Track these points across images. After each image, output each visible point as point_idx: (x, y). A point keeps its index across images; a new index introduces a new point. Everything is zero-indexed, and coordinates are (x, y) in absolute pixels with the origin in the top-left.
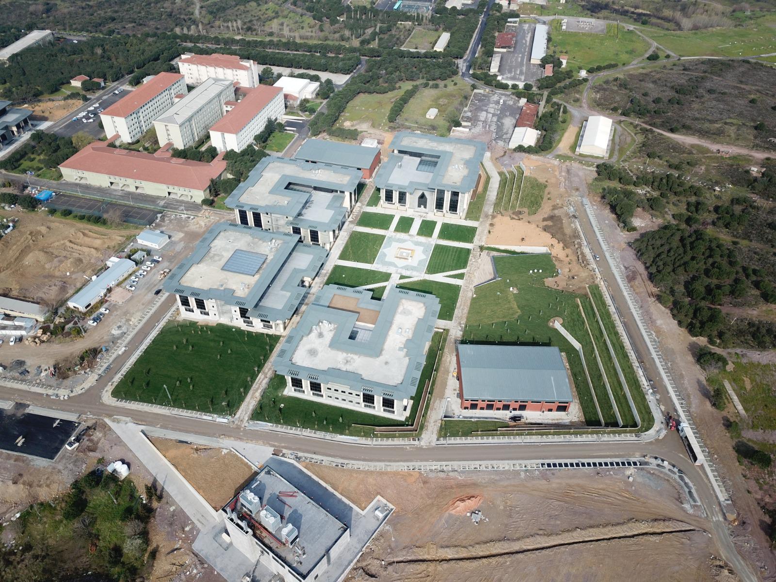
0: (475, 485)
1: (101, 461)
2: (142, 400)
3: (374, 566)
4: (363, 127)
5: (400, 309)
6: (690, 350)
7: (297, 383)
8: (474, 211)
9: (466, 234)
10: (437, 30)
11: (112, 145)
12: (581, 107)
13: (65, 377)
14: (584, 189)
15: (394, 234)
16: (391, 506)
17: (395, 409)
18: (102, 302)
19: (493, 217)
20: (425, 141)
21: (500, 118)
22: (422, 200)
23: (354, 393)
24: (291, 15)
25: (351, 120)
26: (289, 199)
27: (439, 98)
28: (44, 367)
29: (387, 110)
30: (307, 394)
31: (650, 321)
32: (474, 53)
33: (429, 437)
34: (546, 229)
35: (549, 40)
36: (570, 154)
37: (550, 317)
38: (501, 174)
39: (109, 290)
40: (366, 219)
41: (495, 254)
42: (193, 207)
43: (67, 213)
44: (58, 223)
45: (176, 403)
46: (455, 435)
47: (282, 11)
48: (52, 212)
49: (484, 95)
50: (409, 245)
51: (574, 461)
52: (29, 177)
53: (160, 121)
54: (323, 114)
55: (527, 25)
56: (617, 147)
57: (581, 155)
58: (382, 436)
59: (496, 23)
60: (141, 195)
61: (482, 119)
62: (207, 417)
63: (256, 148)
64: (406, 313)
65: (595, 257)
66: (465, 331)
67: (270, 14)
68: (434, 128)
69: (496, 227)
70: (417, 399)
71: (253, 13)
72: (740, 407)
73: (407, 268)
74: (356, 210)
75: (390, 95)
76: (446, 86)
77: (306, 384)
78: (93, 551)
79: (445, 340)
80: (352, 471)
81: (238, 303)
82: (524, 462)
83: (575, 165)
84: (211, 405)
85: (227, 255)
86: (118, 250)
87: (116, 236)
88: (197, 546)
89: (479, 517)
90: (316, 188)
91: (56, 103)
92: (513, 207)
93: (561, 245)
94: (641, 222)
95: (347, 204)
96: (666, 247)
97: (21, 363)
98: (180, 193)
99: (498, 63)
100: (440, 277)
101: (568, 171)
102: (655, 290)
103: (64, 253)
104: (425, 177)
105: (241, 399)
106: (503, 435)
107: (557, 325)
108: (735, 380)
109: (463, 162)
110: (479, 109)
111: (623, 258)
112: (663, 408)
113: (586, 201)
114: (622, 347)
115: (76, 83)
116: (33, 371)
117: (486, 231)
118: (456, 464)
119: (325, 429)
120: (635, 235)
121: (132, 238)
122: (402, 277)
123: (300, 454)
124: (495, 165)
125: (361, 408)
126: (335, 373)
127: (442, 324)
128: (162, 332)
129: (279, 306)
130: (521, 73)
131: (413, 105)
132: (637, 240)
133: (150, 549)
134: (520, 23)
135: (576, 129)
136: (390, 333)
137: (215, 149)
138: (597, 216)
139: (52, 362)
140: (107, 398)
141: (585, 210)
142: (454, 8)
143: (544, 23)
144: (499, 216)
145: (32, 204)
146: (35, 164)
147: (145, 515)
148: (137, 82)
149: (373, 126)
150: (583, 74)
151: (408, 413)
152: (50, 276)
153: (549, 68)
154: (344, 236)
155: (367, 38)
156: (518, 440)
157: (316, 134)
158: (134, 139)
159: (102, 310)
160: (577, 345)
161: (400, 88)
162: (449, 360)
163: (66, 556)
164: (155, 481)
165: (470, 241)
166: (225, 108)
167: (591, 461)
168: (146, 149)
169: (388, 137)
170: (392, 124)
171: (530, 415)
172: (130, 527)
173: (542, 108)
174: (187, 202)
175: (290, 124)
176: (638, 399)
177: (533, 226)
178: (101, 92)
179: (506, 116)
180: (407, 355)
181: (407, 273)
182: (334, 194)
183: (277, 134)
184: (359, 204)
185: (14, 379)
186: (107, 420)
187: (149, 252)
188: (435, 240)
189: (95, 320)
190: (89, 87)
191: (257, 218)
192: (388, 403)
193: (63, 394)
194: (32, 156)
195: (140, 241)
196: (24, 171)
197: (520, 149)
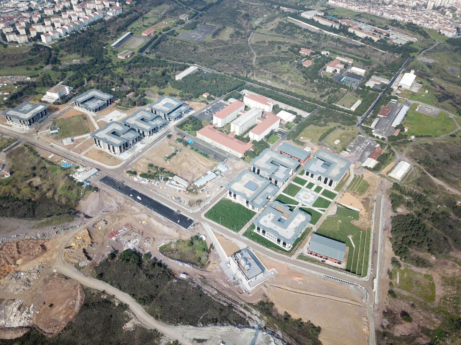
0: (303, 274)
1: (199, 233)
2: (212, 220)
3: (267, 285)
4: (308, 141)
5: (297, 216)
6: (392, 259)
7: (259, 229)
8: (338, 188)
9: (332, 195)
10: (357, 96)
11: (215, 128)
12: (402, 154)
13: (192, 206)
14: (385, 191)
15: (305, 188)
16: (277, 272)
17: (286, 246)
18: (204, 185)
19: (345, 192)
20: (328, 155)
21: (365, 151)
22: (320, 178)
23: (275, 237)
24: (295, 73)
25: (304, 136)
26: (271, 167)
27: (343, 135)
28: (186, 201)
29: (319, 135)
30: (261, 233)
31: (383, 246)
32: (368, 114)
33: (294, 257)
34: (362, 202)
35: (406, 115)
36: (385, 175)
37: (349, 234)
38: (355, 175)
39: (207, 182)
40: (297, 180)
41: (340, 206)
42: (237, 159)
43: (197, 150)
44: (193, 153)
45: (222, 224)
46: (302, 259)
47: (291, 70)
48: (192, 149)
49: (362, 138)
50: (309, 194)
51: (335, 278)
52: (186, 133)
53: (234, 123)
54: (293, 132)
55: (400, 104)
56: (407, 177)
57: (390, 177)
58: (280, 253)
59: (385, 100)
60: (221, 149)
61: (357, 149)
62: (230, 231)
63: (264, 140)
64: (299, 218)
65: (375, 218)
66: (318, 230)
67: (285, 70)
68: (335, 148)
69: (344, 196)
70: (294, 245)
71: (278, 68)
72: (398, 281)
73: (305, 202)
74: (294, 175)
75: (323, 128)
76: (348, 129)
77: (261, 230)
78: (193, 256)
79: (310, 231)
80: (268, 259)
81: (246, 199)
82: (320, 273)
83: (386, 180)
84: (231, 227)
85: (247, 182)
86: (211, 168)
87: (211, 163)
88: (220, 264)
89: (301, 282)
90: (281, 165)
91: (197, 103)
92: (354, 190)
93: (365, 210)
94: (401, 210)
95: (291, 173)
96: (403, 223)
97: (179, 198)
98: (234, 152)
99: (376, 123)
100: (316, 209)
101: (382, 182)
102: (391, 236)
103: (194, 165)
104: (323, 170)
105: (241, 228)
106: (317, 264)
107: (350, 237)
108: (402, 273)
109: (339, 168)
110: (358, 144)
111: (386, 222)
112: (372, 273)
113: (383, 196)
114: (368, 251)
115: (205, 96)
116: (183, 202)
117: (340, 197)
118: (299, 267)
119: (263, 245)
120: (396, 214)
121: (215, 165)
122: (303, 205)
123: (254, 250)
124: (354, 171)
125: (276, 243)
126: (271, 230)
127: (311, 225)
128: (221, 201)
129: (259, 204)
130: (385, 130)
131: (331, 135)
132: (395, 217)
133: (208, 261)
134: (397, 102)
135: (394, 165)
136: (292, 223)
137: (249, 138)
138: (384, 203)
139: (188, 201)
140: (202, 216)
141: (381, 200)
142: (369, 87)
143: (409, 105)
144: (347, 192)
145: (186, 144)
146: (188, 128)
147: (209, 252)
148: (226, 100)
149: (312, 141)
150: (413, 137)
151: (290, 249)
152: (189, 172)
153: (398, 131)
154: (287, 184)
155: (324, 94)
156: (321, 267)
157: (288, 139)
158: (222, 126)
159: (204, 188)
160: (354, 246)
161: (329, 125)
162: (309, 238)
163: (186, 256)
164: (212, 244)
165: (333, 199)
166: (257, 120)
167: (341, 280)
168: (226, 131)
169: (316, 148)
170: (319, 142)
171: (328, 262)
172: (205, 253)
173: (384, 151)
174: (236, 156)
175: (279, 132)
176: (365, 268)
177: (358, 200)
178: (213, 101)
179: (368, 151)
180: (295, 231)
181: (304, 204)
182: (287, 168)
183: (273, 136)
184: (296, 173)
185: (177, 202)
186: (202, 223)
187: (221, 172)
188: (319, 195)
189: (202, 191)
190: (209, 98)
191: (259, 171)
192: (284, 244)
193: (191, 211)
194: (187, 125)
195: (218, 167)
196: (185, 130)
197: (366, 167)
